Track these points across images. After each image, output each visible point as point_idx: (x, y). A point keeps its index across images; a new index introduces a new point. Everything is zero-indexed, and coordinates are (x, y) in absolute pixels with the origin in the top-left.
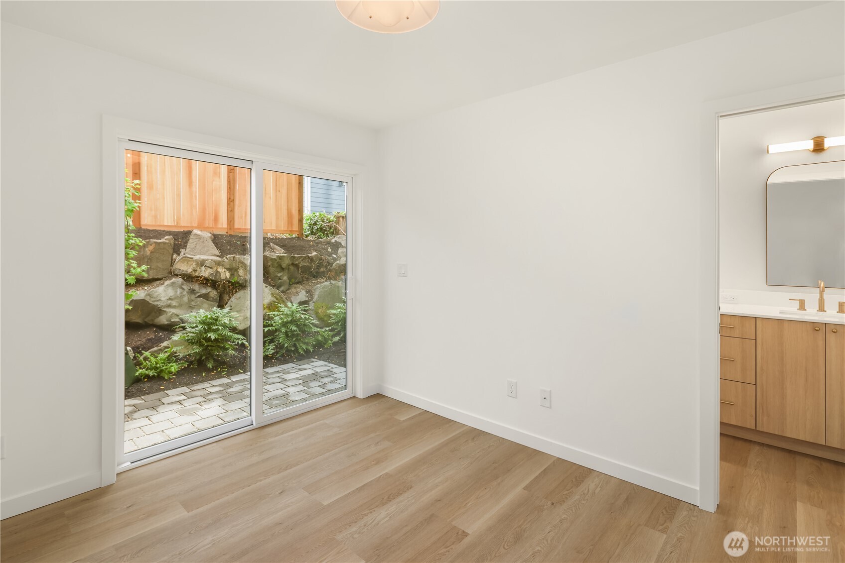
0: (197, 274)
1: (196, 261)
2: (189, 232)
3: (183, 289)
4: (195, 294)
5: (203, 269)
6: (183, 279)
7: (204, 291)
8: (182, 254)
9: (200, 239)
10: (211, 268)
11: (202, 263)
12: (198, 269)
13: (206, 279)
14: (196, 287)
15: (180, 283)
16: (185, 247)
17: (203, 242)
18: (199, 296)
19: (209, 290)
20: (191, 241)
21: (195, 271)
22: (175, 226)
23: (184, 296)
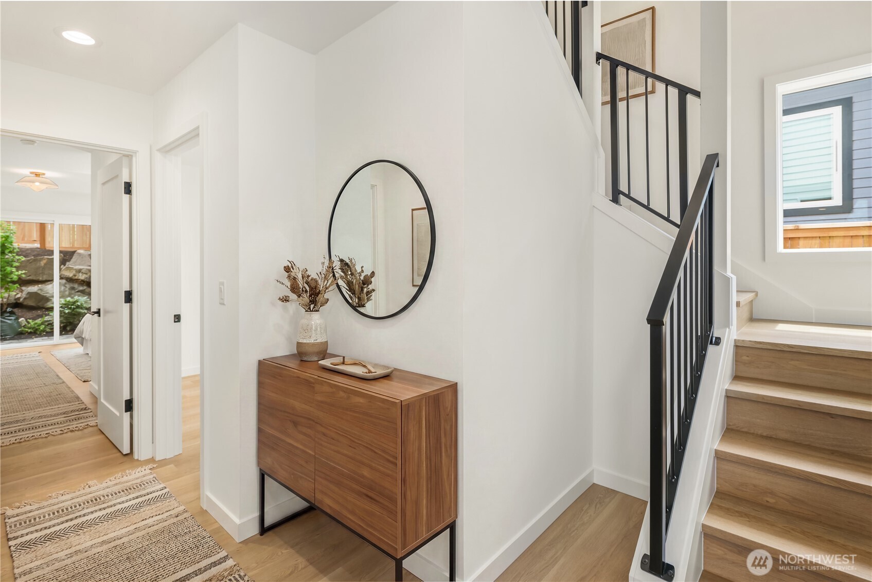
0: (76, 278)
1: (76, 269)
2: (74, 252)
3: (65, 286)
4: (75, 290)
5: (81, 274)
6: (67, 280)
7: (81, 288)
8: (67, 265)
9: (80, 256)
10: (86, 274)
11: (79, 271)
12: (77, 274)
13: (83, 281)
14: (76, 286)
15: (64, 283)
16: (69, 260)
17: (82, 258)
18: (78, 292)
19: (85, 287)
20: (74, 257)
21: (75, 276)
22: (71, 248)
23: (66, 291)
